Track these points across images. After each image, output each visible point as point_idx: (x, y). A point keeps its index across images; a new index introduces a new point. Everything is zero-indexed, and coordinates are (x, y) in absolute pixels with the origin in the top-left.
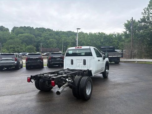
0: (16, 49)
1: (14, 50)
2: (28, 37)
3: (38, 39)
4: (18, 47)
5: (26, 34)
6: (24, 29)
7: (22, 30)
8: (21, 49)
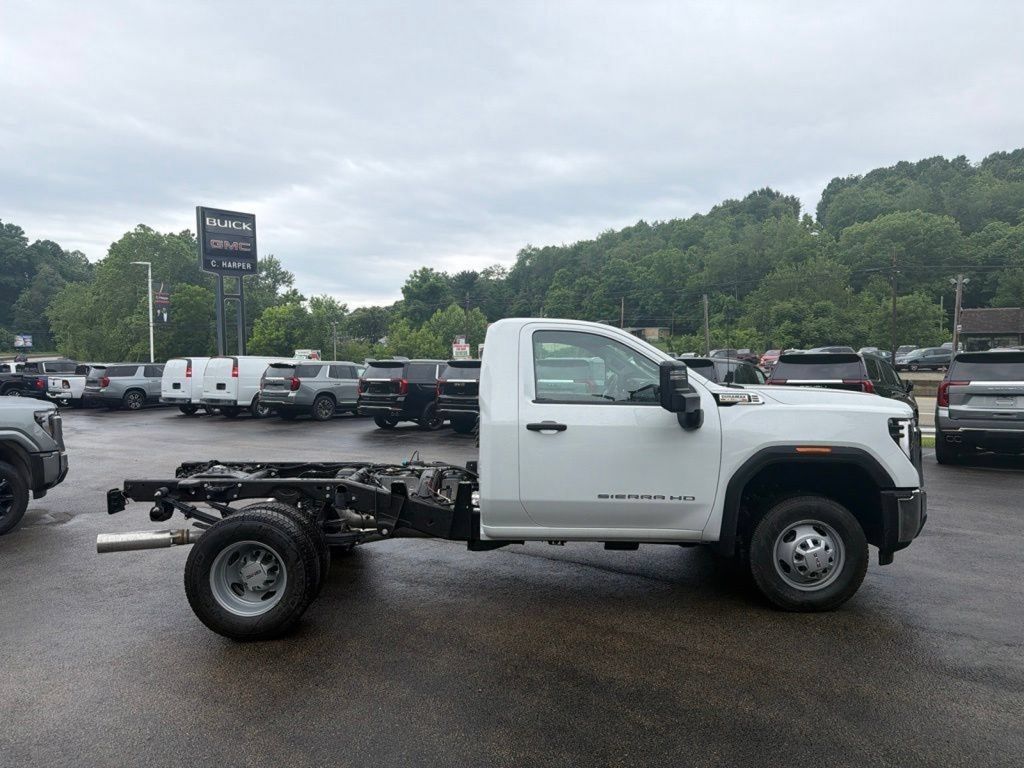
0: (810, 325)
1: (796, 333)
2: (903, 238)
3: (987, 242)
4: (822, 312)
5: (895, 220)
6: (890, 184)
7: (877, 196)
8: (844, 321)
